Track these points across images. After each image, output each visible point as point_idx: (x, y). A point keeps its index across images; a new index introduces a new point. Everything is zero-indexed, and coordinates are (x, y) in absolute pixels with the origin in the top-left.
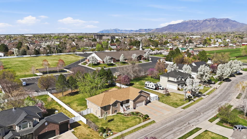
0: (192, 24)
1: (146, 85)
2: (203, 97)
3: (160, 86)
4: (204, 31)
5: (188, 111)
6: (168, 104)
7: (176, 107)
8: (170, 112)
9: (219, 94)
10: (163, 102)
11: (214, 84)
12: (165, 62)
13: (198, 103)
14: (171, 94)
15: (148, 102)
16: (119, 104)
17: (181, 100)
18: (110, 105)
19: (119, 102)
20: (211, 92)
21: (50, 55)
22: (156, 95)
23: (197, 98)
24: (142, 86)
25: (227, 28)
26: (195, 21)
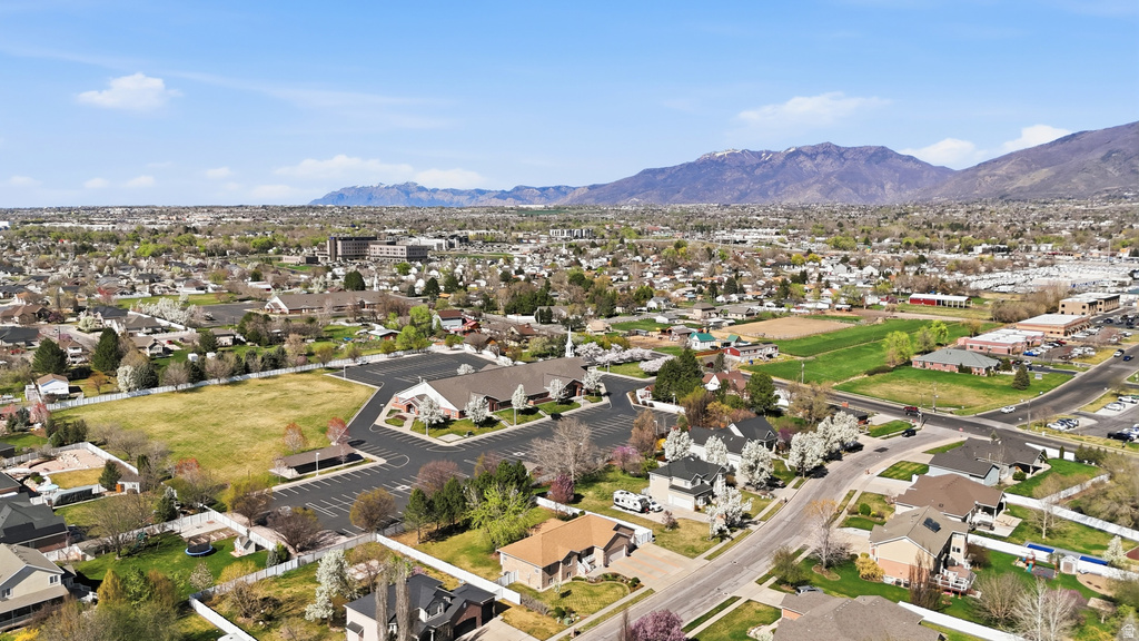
0: (742, 166)
1: (617, 500)
2: (752, 527)
3: (654, 503)
4: (792, 201)
5: (719, 564)
6: (675, 551)
7: (693, 557)
8: (681, 569)
9: (788, 519)
10: (663, 546)
11: (783, 486)
12: (652, 405)
13: (740, 544)
14: (680, 523)
15: (633, 548)
16: (576, 557)
17: (703, 539)
18: (559, 563)
19: (575, 554)
20: (772, 513)
21: (238, 378)
22: (648, 531)
23: (740, 531)
24: (605, 503)
25: (883, 188)
26: (753, 153)
